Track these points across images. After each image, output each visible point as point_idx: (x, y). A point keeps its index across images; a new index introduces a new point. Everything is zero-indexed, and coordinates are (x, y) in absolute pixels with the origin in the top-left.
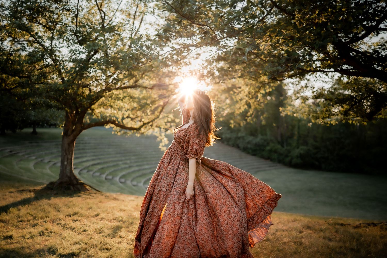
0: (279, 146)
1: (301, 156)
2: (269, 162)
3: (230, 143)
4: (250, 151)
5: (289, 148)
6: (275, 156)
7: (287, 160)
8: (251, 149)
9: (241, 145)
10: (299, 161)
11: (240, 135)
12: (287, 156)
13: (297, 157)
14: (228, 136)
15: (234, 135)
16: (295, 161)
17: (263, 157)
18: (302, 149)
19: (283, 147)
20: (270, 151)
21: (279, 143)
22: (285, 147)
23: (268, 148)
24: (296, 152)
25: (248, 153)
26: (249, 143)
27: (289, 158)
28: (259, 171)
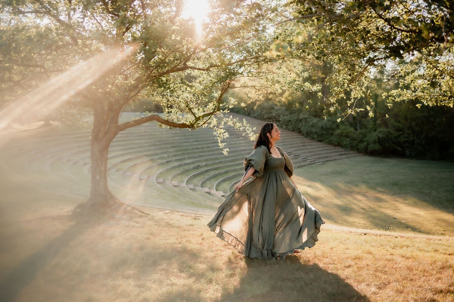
0: (352, 129)
1: (380, 141)
2: (339, 149)
3: (290, 127)
4: (315, 136)
5: (364, 130)
6: (347, 141)
7: (362, 146)
8: (316, 133)
9: (304, 130)
10: (377, 147)
11: (301, 116)
12: (361, 141)
13: (375, 142)
14: (287, 118)
15: (294, 117)
16: (372, 147)
17: (331, 143)
18: (381, 132)
19: (356, 130)
20: (341, 135)
21: (351, 124)
22: (359, 131)
23: (338, 132)
24: (374, 136)
25: (313, 139)
26: (313, 126)
27: (365, 143)
28: (327, 161)
